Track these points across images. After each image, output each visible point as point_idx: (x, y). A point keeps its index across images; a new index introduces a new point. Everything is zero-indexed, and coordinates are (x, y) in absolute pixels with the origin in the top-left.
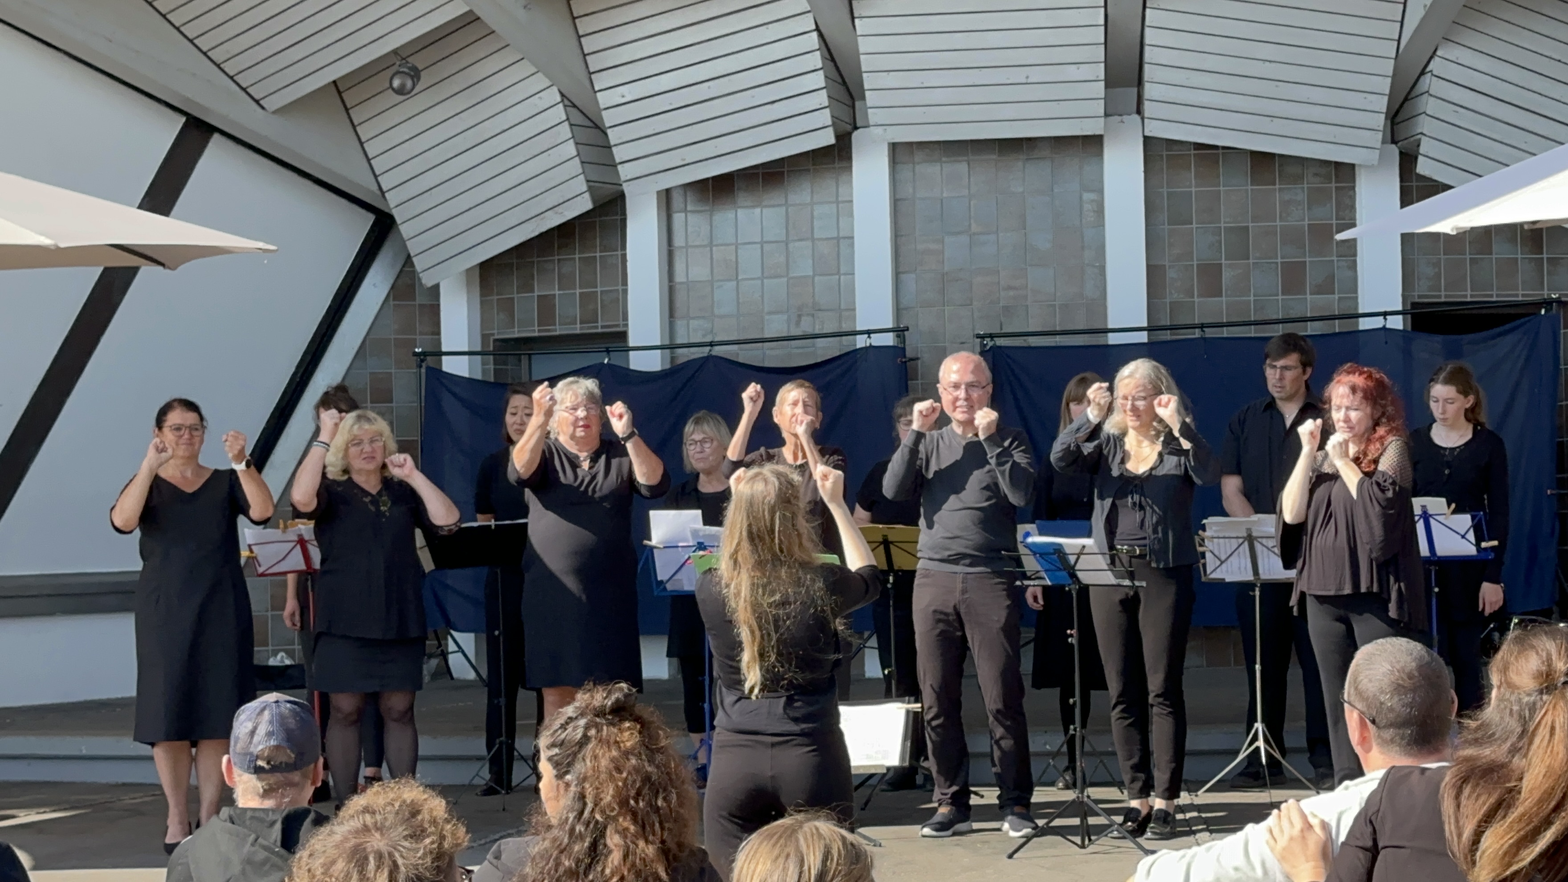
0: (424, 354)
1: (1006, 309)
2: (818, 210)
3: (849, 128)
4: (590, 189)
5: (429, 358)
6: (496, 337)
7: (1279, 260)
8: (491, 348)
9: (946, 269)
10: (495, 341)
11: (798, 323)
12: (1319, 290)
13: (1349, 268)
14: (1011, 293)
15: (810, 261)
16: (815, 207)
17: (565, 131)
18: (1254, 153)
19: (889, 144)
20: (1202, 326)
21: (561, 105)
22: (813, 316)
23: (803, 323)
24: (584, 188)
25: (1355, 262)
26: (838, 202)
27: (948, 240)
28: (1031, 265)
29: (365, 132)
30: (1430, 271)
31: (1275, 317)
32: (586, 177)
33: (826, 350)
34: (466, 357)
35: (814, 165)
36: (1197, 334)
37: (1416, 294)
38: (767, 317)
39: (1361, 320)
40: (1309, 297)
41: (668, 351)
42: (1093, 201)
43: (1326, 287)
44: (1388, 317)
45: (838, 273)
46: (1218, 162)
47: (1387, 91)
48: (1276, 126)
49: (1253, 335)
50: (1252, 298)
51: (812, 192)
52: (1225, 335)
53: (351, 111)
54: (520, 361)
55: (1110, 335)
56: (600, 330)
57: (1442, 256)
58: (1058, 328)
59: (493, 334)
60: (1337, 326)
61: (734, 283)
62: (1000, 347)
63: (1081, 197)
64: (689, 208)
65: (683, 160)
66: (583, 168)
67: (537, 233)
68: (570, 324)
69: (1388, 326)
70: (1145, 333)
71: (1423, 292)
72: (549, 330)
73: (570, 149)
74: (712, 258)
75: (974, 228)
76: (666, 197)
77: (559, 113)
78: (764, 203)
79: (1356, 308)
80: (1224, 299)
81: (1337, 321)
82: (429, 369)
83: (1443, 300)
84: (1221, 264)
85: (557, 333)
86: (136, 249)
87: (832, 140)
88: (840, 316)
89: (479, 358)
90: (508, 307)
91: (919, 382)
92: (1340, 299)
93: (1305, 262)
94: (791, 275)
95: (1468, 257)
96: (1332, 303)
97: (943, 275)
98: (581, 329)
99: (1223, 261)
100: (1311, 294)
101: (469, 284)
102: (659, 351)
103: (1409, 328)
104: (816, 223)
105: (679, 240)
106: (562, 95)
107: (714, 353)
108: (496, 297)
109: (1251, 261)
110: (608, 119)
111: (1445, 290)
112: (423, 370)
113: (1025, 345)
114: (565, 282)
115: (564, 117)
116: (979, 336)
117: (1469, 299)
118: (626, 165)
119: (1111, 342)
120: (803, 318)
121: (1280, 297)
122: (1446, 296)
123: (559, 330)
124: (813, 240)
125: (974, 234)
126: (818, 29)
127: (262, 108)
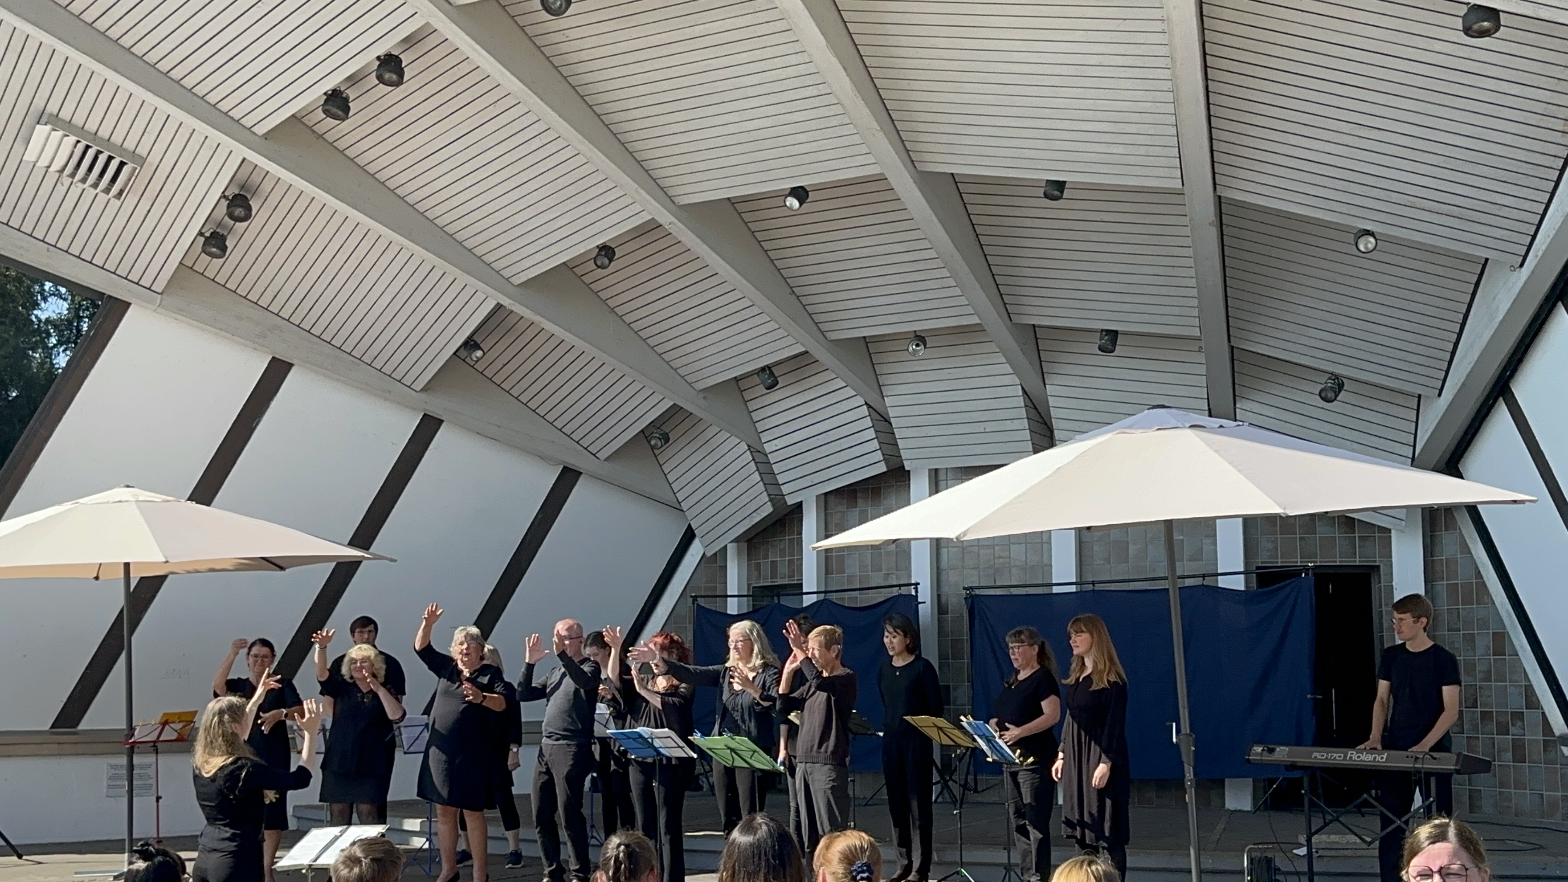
0: (696, 597)
1: (998, 571)
4: (771, 500)
6: (754, 585)
8: (751, 593)
9: (965, 546)
10: (753, 587)
12: (1192, 559)
13: (1213, 544)
14: (1001, 560)
17: (753, 466)
19: (930, 470)
20: (1093, 583)
21: (749, 452)
22: (895, 574)
24: (767, 499)
25: (1216, 540)
28: (1013, 544)
30: (1270, 546)
32: (768, 493)
37: (1260, 560)
38: (872, 575)
43: (1197, 556)
50: (1148, 563)
56: (796, 582)
57: (1279, 536)
59: (751, 585)
60: (1204, 582)
62: (977, 595)
64: (835, 509)
67: (750, 526)
70: (1075, 586)
71: (1263, 559)
72: (774, 582)
73: (757, 477)
76: (822, 499)
77: (748, 456)
79: (1217, 570)
80: (1128, 564)
81: (1203, 578)
82: (698, 605)
83: (1279, 564)
85: (777, 584)
87: (890, 467)
89: (746, 599)
90: (758, 567)
92: (1205, 564)
95: (1298, 536)
96: (1200, 566)
97: (963, 549)
101: (740, 546)
106: (749, 446)
107: (826, 598)
110: (772, 459)
111: (1280, 558)
112: (696, 606)
115: (751, 459)
116: (964, 588)
118: (785, 485)
119: (1054, 592)
122: (1280, 562)
123: (779, 582)
126: (866, 403)
127: (598, 458)
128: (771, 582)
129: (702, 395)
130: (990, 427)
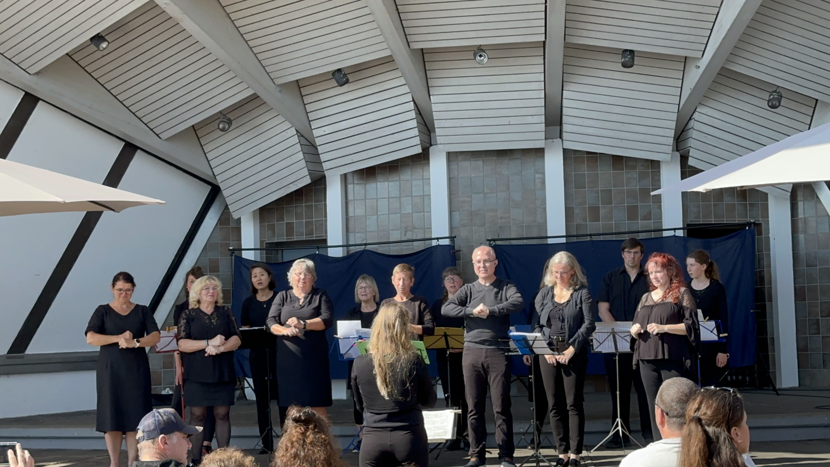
0: (233, 250)
1: (500, 227)
2: (414, 183)
3: (428, 145)
4: (310, 174)
5: (236, 252)
6: (267, 242)
7: (626, 205)
8: (264, 247)
9: (473, 210)
11: (405, 235)
12: (644, 218)
13: (658, 208)
14: (503, 220)
15: (411, 206)
16: (413, 181)
17: (298, 147)
18: (613, 156)
19: (446, 152)
20: (591, 235)
21: (296, 136)
22: (412, 231)
23: (407, 234)
24: (307, 173)
25: (661, 206)
26: (423, 179)
27: (474, 196)
28: (512, 208)
29: (206, 149)
30: (695, 210)
31: (624, 231)
32: (308, 168)
33: (418, 247)
34: (253, 251)
35: (412, 162)
36: (589, 238)
37: (689, 220)
38: (391, 232)
39: (664, 232)
40: (640, 221)
41: (345, 248)
42: (540, 178)
43: (647, 217)
44: (676, 231)
45: (424, 212)
46: (597, 160)
47: (674, 128)
48: (624, 144)
49: (614, 239)
50: (614, 222)
51: (411, 175)
52: (602, 239)
53: (200, 139)
54: (278, 253)
55: (549, 239)
56: (314, 238)
57: (701, 203)
58: (525, 236)
59: (265, 241)
60: (653, 235)
61: (376, 216)
63: (535, 176)
64: (355, 182)
65: (352, 160)
66: (306, 164)
67: (285, 194)
68: (301, 236)
69: (676, 235)
70: (565, 238)
71: (692, 219)
72: (291, 239)
73: (301, 155)
74: (365, 205)
75: (486, 191)
76: (345, 177)
77: (296, 139)
78: (390, 180)
79: (662, 226)
80: (601, 222)
81: (653, 233)
82: (235, 256)
83: (701, 223)
84: (599, 207)
85: (295, 240)
86: (101, 203)
87: (420, 151)
88: (425, 231)
89: (259, 251)
90: (272, 228)
91: (461, 261)
92: (654, 222)
93: (638, 206)
94: (402, 213)
95: (712, 203)
96: (650, 224)
97: (472, 212)
98: (306, 238)
99: (600, 205)
100: (641, 220)
101: (254, 217)
102: (341, 248)
103: (686, 236)
104: (413, 189)
105: (350, 197)
106: (297, 131)
107: (366, 249)
108: (266, 224)
109: (613, 205)
110: (318, 142)
111: (702, 218)
112: (233, 257)
113: (510, 244)
114: (299, 216)
115: (298, 141)
116: (488, 240)
117: (713, 222)
118: (326, 163)
119: (549, 243)
120: (408, 232)
121: (627, 222)
122: (703, 221)
124: (412, 196)
125: (486, 193)
126: (413, 100)
127: (160, 138)
128: (287, 239)
129: (279, 89)
130: (513, 121)
